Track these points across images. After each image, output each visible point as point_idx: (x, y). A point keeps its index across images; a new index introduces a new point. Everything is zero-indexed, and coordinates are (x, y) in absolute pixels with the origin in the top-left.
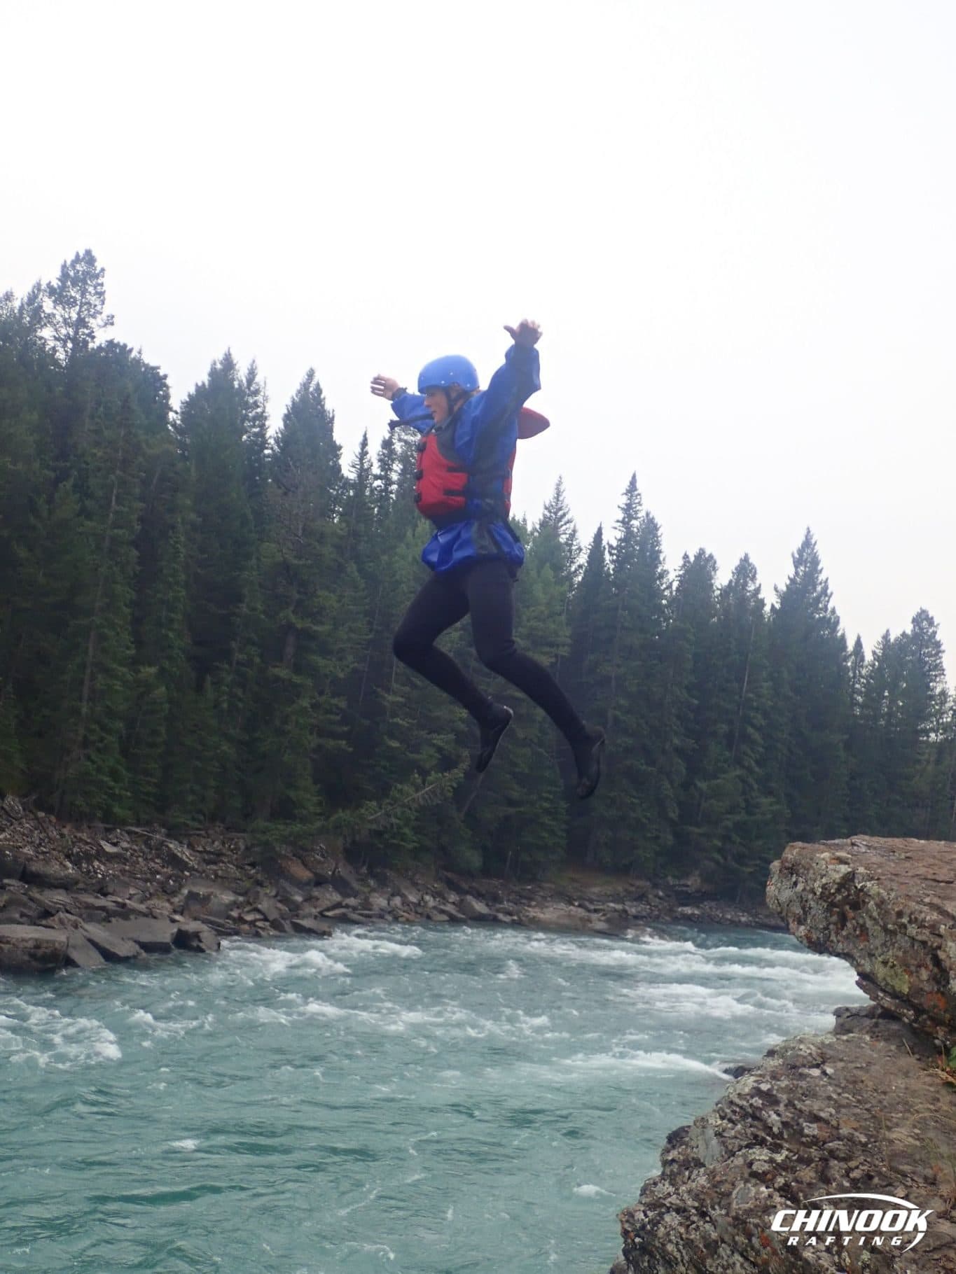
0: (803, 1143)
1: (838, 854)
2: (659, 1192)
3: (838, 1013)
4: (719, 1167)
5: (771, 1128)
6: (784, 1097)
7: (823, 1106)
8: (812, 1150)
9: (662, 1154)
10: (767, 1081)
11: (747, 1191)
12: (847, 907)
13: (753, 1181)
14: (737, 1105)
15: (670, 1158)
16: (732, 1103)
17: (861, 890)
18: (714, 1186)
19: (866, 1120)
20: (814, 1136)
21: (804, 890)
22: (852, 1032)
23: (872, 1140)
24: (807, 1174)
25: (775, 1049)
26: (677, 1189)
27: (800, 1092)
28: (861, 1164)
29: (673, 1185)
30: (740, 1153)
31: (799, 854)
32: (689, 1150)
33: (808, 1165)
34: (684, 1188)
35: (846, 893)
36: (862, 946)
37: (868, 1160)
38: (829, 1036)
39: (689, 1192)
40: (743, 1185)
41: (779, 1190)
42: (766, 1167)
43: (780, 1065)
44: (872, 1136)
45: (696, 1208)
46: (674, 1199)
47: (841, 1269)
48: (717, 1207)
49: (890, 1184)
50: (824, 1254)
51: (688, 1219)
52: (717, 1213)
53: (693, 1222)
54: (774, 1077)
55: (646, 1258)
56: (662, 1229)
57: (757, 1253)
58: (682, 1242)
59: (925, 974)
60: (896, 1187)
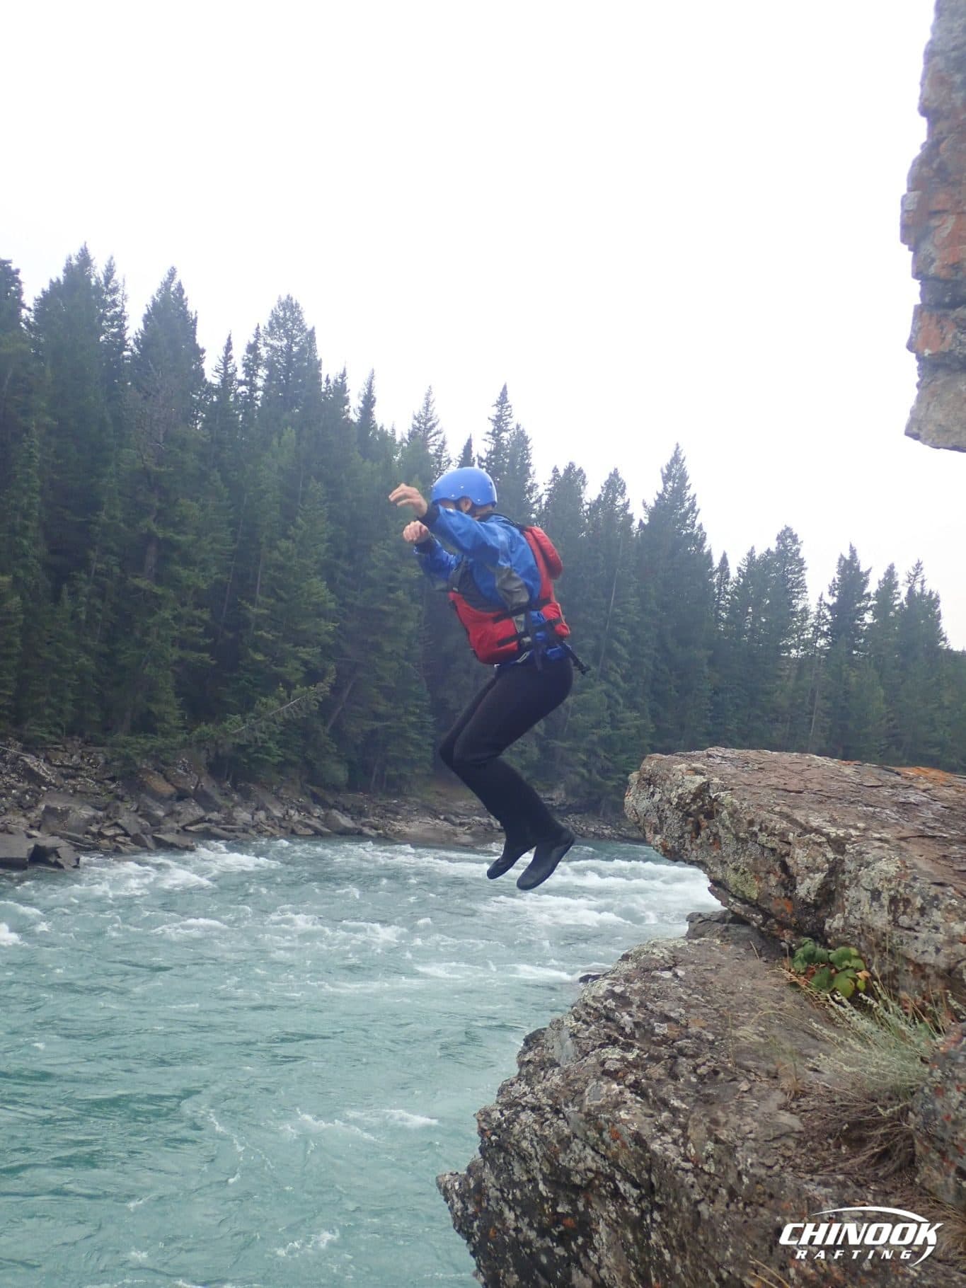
0: (653, 1042)
1: (694, 765)
2: (516, 1092)
3: (691, 919)
4: (573, 1066)
5: (623, 1029)
6: (636, 999)
7: (673, 1006)
8: (662, 1049)
9: (519, 1056)
10: (621, 984)
11: (599, 1088)
12: (702, 817)
13: (605, 1078)
14: (592, 1007)
15: (526, 1059)
16: (586, 1004)
17: (716, 800)
18: (568, 1084)
19: (713, 1019)
20: (663, 1035)
21: (661, 800)
22: (701, 935)
23: (719, 1038)
24: (657, 1071)
25: (630, 953)
26: (533, 1089)
27: (652, 993)
28: (708, 1060)
29: (529, 1085)
30: (594, 1053)
31: (657, 765)
32: (545, 1052)
33: (658, 1063)
34: (539, 1087)
35: (701, 803)
36: (715, 854)
37: (715, 1056)
38: (682, 940)
39: (544, 1090)
40: (595, 1083)
41: (629, 1087)
42: (618, 1065)
43: (634, 968)
44: (719, 1034)
45: (550, 1106)
46: (529, 1098)
47: (686, 1159)
48: (570, 1104)
49: (734, 1079)
50: (671, 1146)
51: (542, 1116)
52: (570, 1110)
53: (547, 1120)
54: (628, 980)
55: (502, 1155)
56: (518, 1127)
57: (608, 1147)
58: (536, 1139)
59: (773, 880)
60: (740, 1082)
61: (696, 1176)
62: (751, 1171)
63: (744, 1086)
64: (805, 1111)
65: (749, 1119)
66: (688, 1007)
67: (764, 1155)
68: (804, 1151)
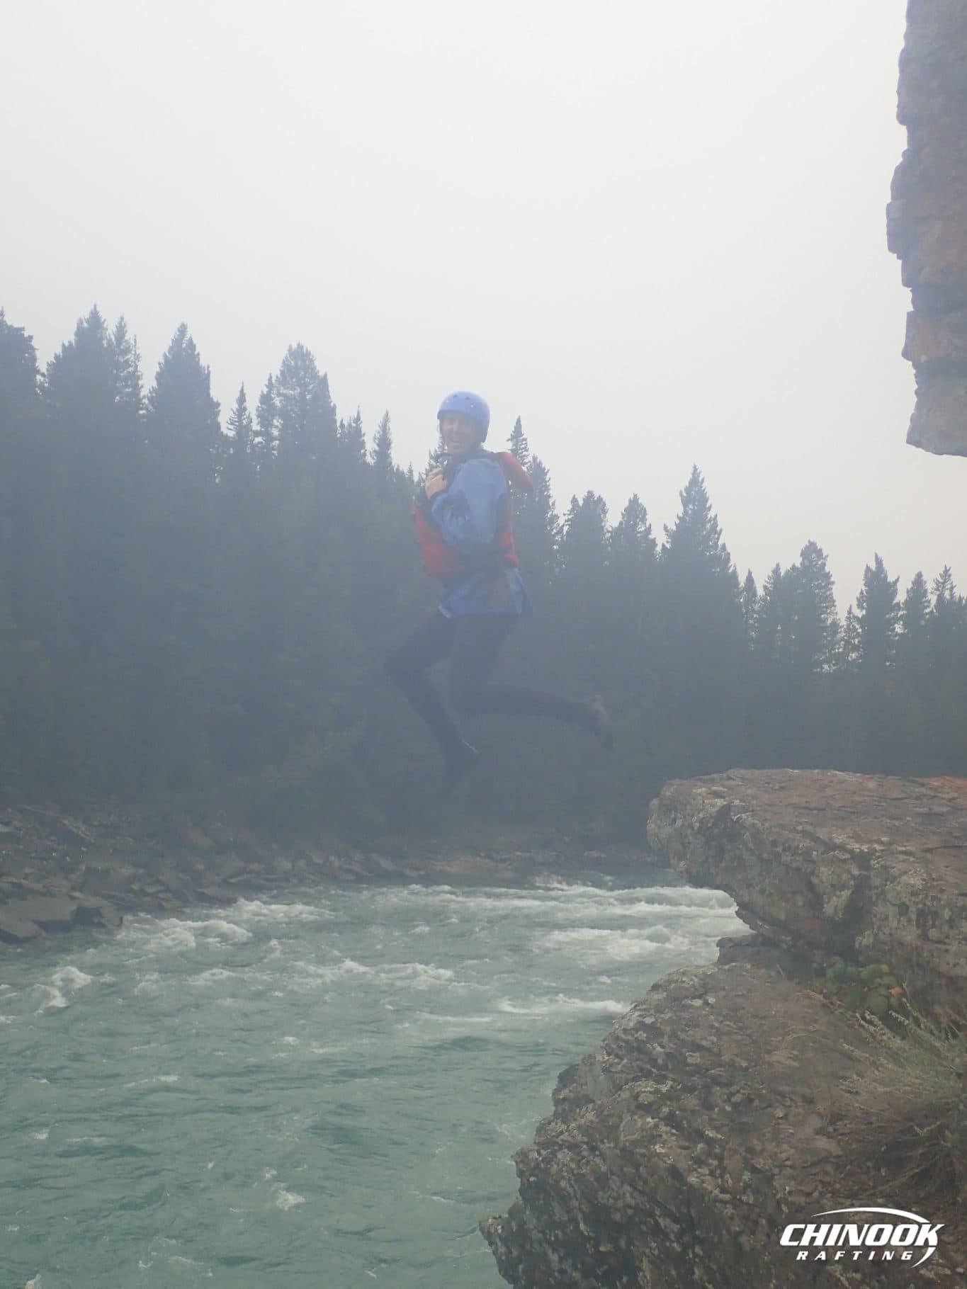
0: (686, 1072)
1: (714, 788)
2: (552, 1130)
3: (720, 944)
4: (607, 1102)
5: (655, 1060)
6: (667, 1029)
7: (705, 1035)
8: (695, 1078)
9: (554, 1094)
10: (652, 1015)
11: (633, 1123)
12: (725, 840)
13: (640, 1112)
14: (623, 1041)
15: (561, 1097)
16: (618, 1038)
17: (737, 822)
18: (603, 1120)
19: (746, 1045)
20: (696, 1065)
21: (683, 825)
22: (732, 961)
23: (753, 1064)
24: (691, 1102)
25: (660, 983)
26: (568, 1127)
27: (684, 1023)
28: (744, 1089)
29: (563, 1122)
30: (627, 1087)
31: (677, 791)
32: (579, 1089)
33: (691, 1093)
34: (574, 1125)
35: (723, 826)
36: (740, 877)
37: (749, 1083)
38: (712, 967)
39: (579, 1127)
40: (629, 1118)
41: (663, 1119)
42: (652, 1098)
43: (664, 998)
44: (752, 1061)
45: (587, 1143)
46: (565, 1137)
47: (724, 1191)
48: (606, 1141)
49: (770, 1106)
50: (707, 1177)
51: (579, 1154)
52: (606, 1146)
53: (584, 1157)
54: (659, 1010)
55: (542, 1196)
56: (555, 1166)
57: (646, 1182)
58: (573, 1178)
59: (800, 901)
60: (776, 1108)
61: (734, 1208)
62: (790, 1199)
63: (779, 1113)
64: (842, 1134)
65: (785, 1146)
66: (719, 1033)
67: (802, 1181)
68: (842, 1175)
